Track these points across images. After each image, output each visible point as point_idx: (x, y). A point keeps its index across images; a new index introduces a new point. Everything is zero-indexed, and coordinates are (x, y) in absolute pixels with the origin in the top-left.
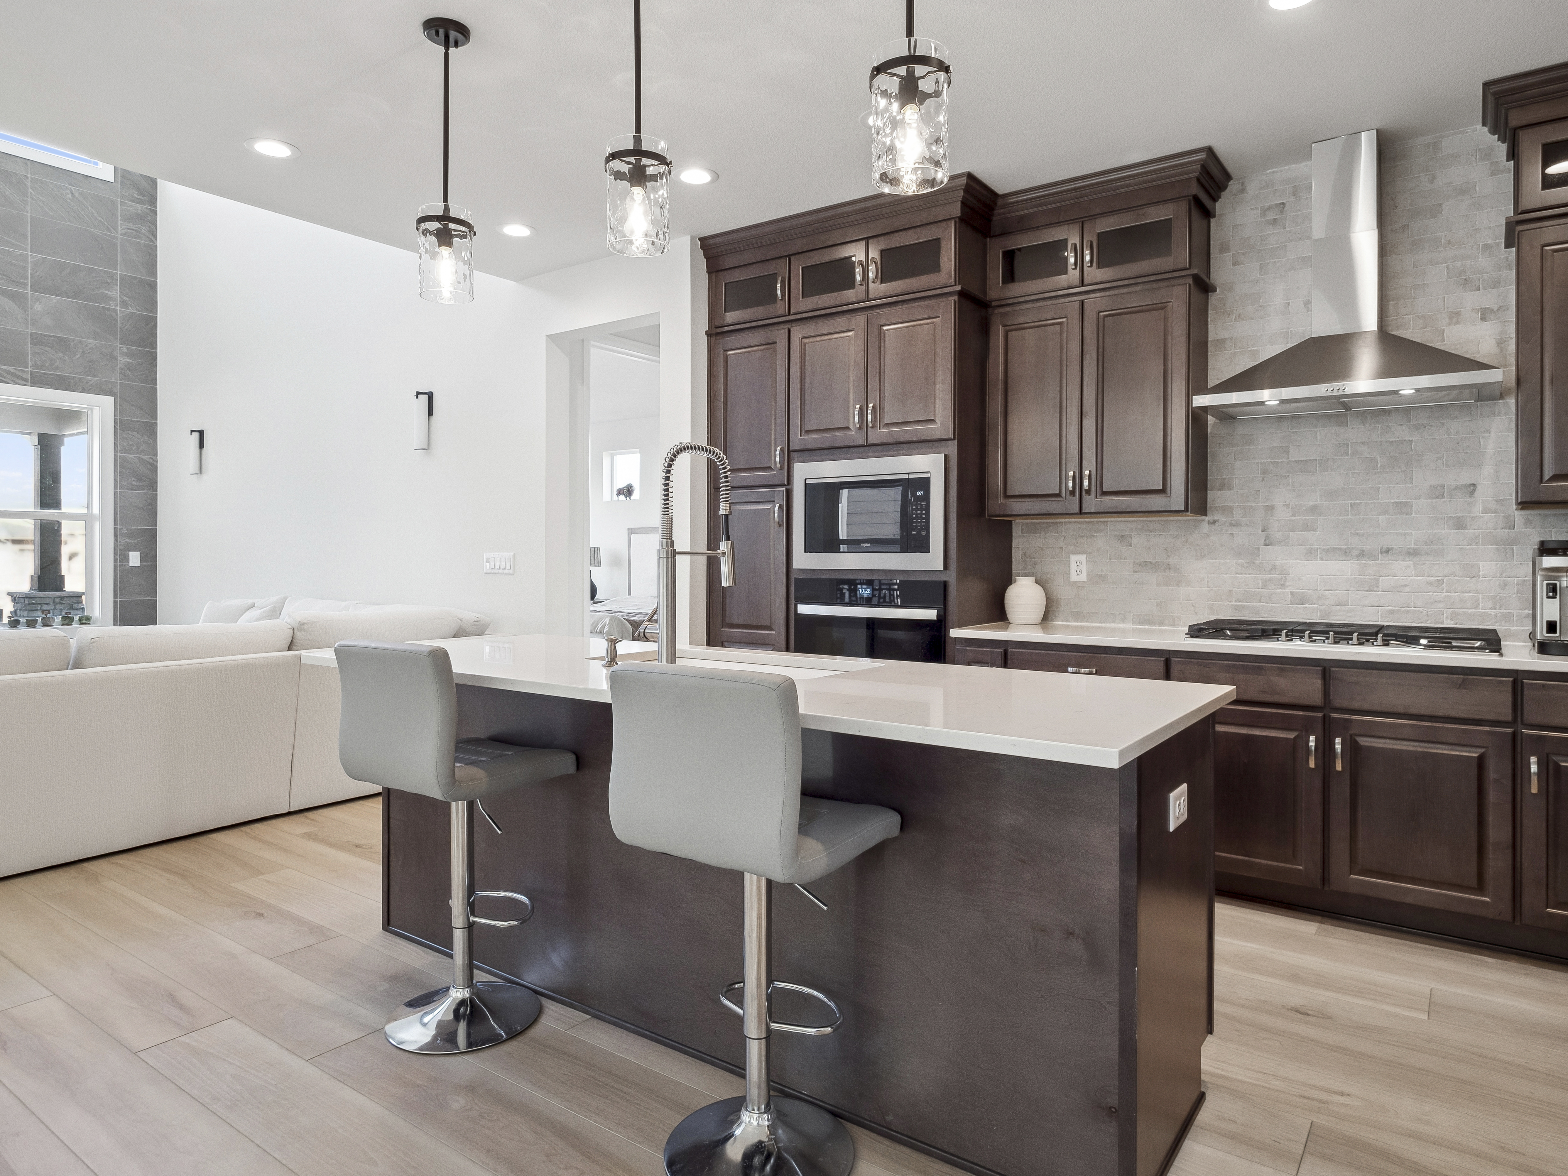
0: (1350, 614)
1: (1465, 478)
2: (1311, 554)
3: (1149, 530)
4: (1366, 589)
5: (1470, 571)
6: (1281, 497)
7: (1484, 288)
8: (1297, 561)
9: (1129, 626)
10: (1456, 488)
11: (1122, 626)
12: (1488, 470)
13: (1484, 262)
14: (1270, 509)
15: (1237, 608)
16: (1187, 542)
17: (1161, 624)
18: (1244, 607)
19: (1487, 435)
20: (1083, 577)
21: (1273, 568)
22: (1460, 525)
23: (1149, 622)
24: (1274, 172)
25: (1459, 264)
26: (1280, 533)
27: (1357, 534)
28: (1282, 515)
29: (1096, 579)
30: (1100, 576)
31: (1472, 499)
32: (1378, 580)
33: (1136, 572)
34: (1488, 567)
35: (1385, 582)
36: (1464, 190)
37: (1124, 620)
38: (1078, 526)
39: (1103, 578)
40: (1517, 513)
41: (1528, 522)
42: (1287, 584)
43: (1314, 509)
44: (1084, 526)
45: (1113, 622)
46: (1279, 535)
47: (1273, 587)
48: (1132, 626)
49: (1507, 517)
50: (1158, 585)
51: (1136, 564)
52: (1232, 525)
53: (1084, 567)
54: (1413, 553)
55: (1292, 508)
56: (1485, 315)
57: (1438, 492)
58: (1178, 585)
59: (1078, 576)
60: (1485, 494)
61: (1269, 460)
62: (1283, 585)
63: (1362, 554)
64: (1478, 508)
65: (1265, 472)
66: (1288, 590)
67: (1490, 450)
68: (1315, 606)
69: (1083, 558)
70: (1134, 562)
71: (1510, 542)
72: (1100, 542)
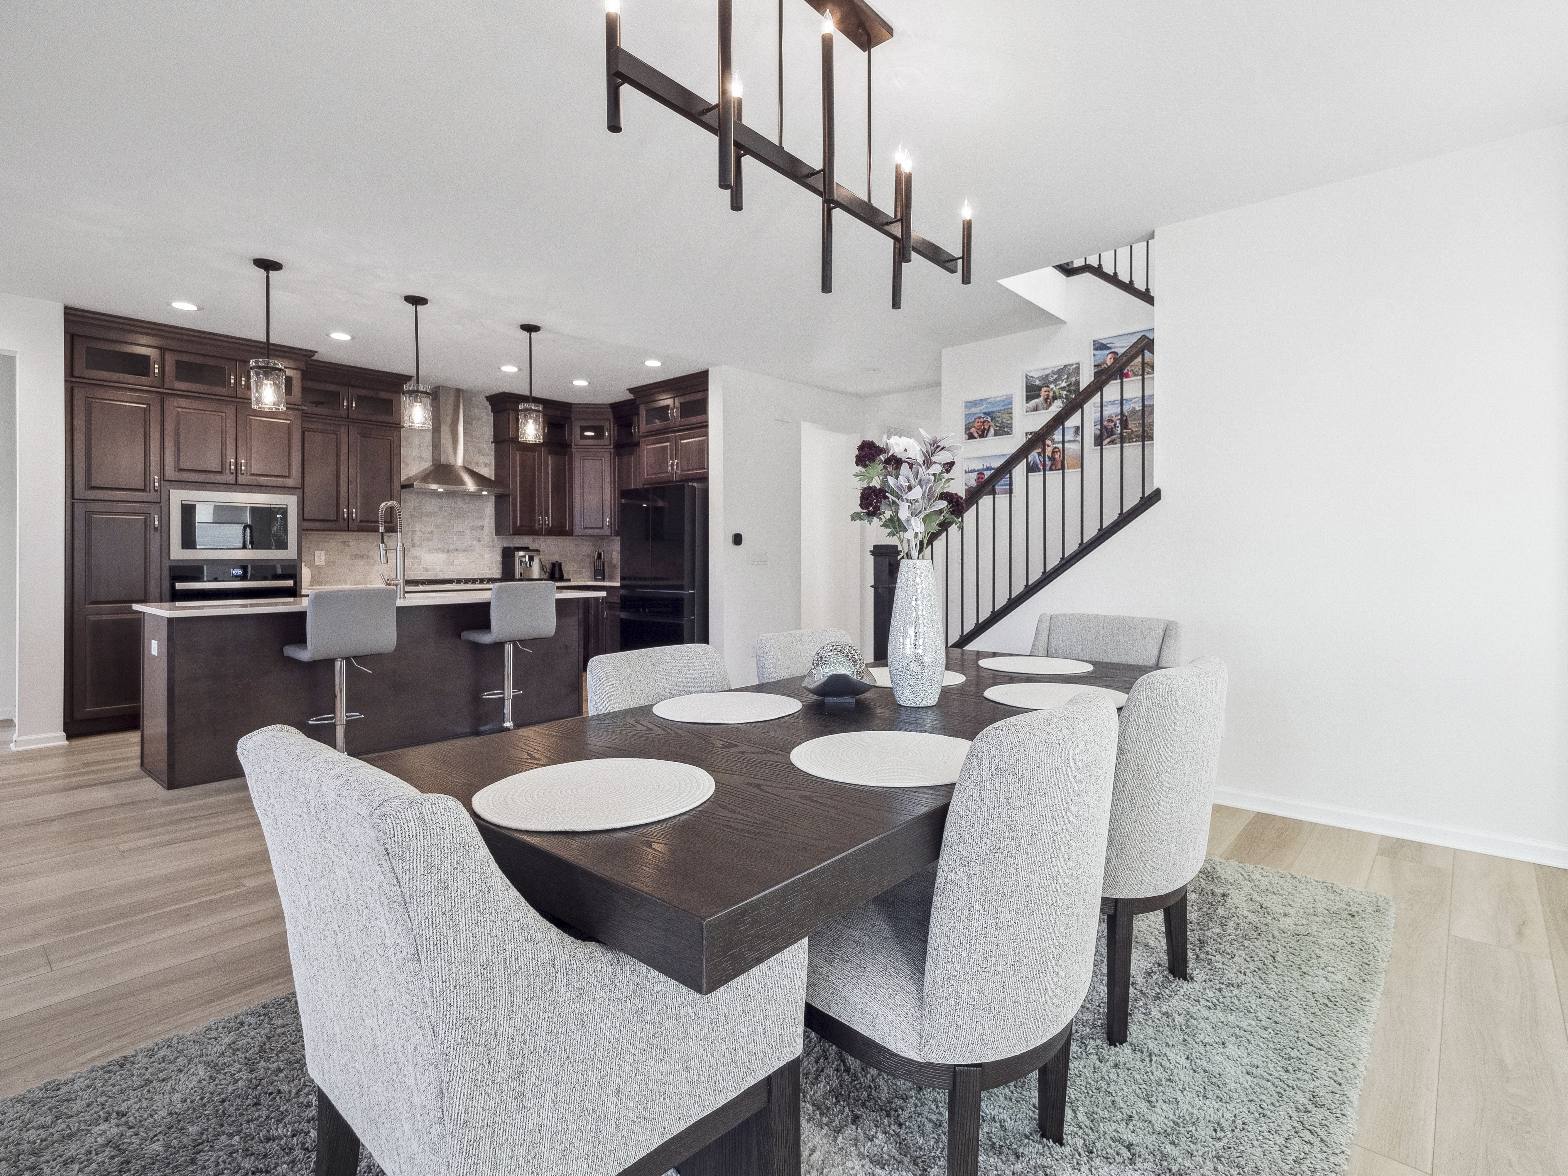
1: (481, 523)
2: (430, 551)
3: (358, 538)
5: (482, 557)
6: (418, 527)
7: (486, 456)
8: (424, 554)
10: (477, 527)
12: (487, 521)
13: (485, 446)
14: (414, 531)
17: (365, 584)
22: (479, 540)
23: (359, 584)
27: (446, 543)
28: (419, 534)
29: (330, 563)
30: (332, 562)
31: (482, 531)
33: (352, 559)
34: (487, 556)
35: (456, 562)
36: (480, 418)
37: (346, 584)
39: (334, 563)
40: (495, 537)
41: (498, 540)
43: (431, 532)
44: (323, 536)
46: (418, 543)
49: (493, 538)
53: (323, 557)
54: (465, 551)
55: (423, 532)
56: (486, 465)
57: (472, 528)
59: (320, 562)
60: (486, 530)
63: (448, 551)
64: (484, 534)
65: (412, 515)
67: (488, 514)
69: (325, 552)
70: (351, 555)
71: (493, 547)
72: (332, 544)
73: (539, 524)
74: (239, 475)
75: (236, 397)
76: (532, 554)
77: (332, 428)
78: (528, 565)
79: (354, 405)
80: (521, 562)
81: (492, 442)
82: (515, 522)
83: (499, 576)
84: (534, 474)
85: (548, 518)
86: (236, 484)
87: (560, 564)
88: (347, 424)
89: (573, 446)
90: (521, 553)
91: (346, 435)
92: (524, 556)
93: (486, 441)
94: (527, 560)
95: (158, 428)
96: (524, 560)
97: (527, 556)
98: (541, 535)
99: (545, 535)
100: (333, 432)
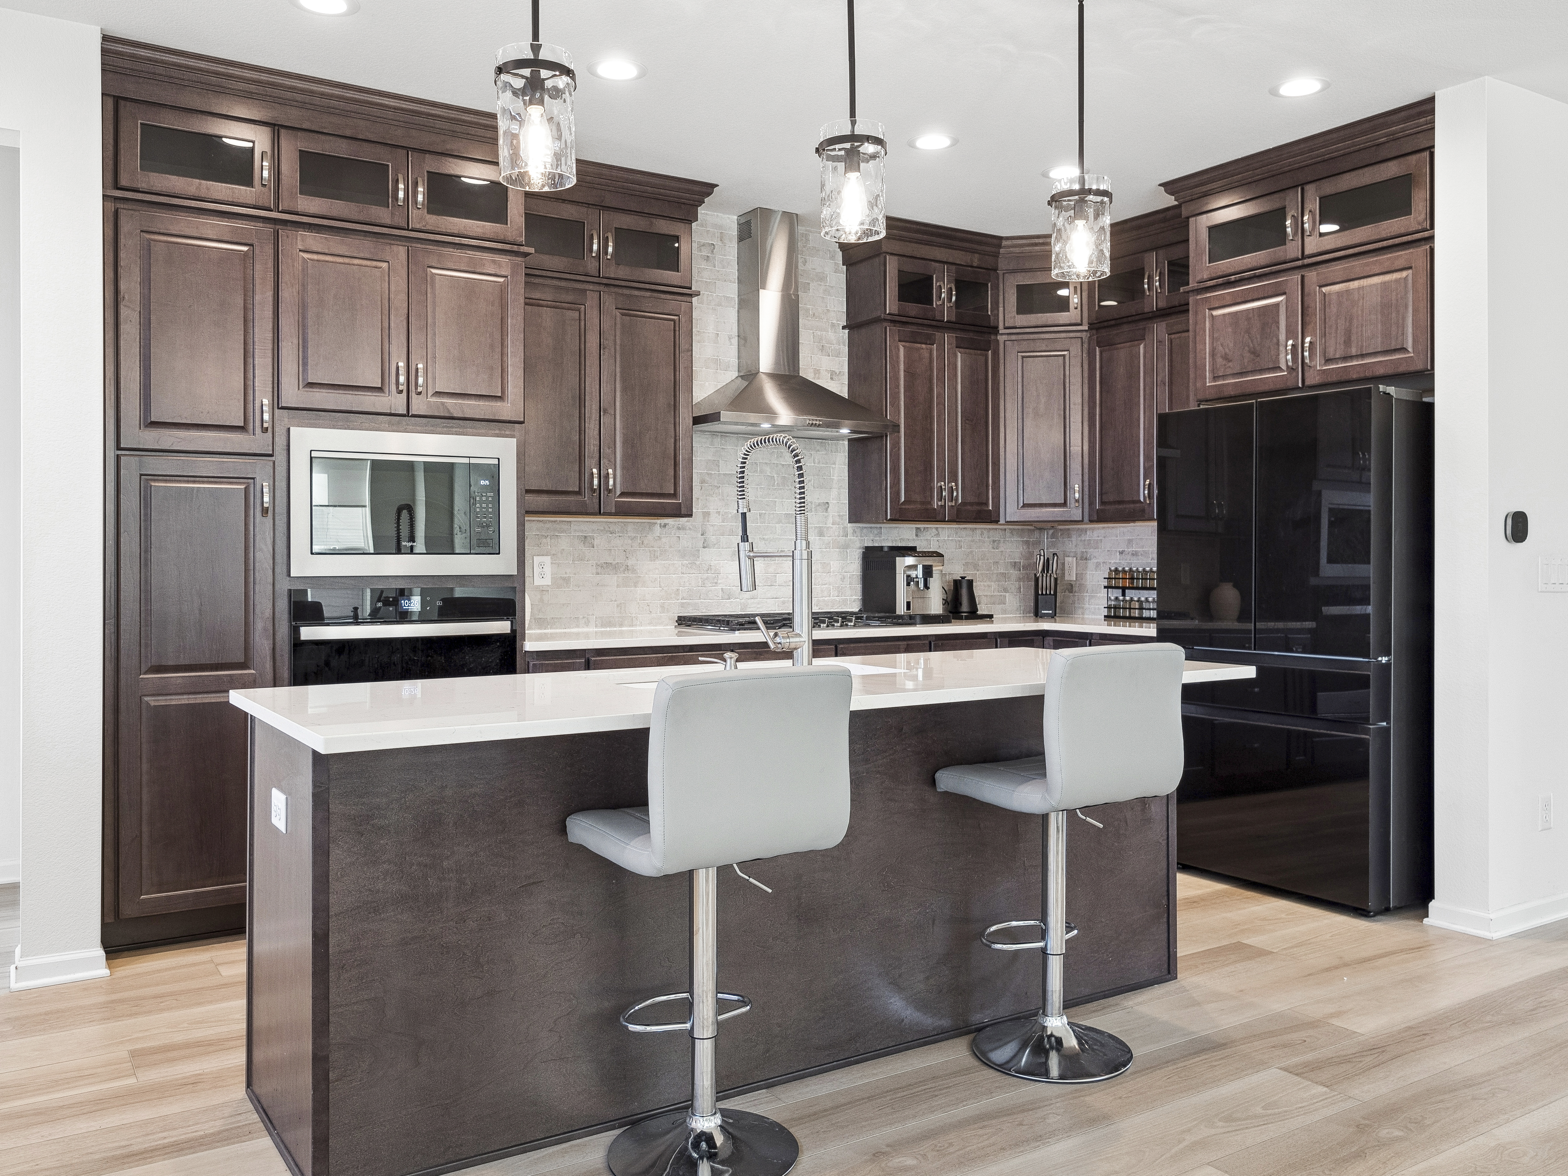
0: (759, 606)
1: (823, 497)
3: (610, 531)
4: (769, 584)
7: (832, 356)
8: (726, 561)
9: (592, 629)
10: (819, 505)
11: (586, 630)
12: (834, 492)
15: (682, 605)
16: (642, 543)
17: (621, 625)
18: (689, 604)
19: (834, 466)
20: (547, 581)
21: (710, 568)
22: (820, 533)
23: (610, 624)
24: (707, 214)
25: (819, 333)
26: (714, 537)
27: (764, 538)
28: (714, 520)
29: (562, 582)
30: (564, 579)
31: (826, 514)
32: (776, 576)
33: (598, 574)
34: (837, 565)
36: (822, 278)
37: (587, 624)
38: (541, 524)
39: (566, 580)
40: (850, 525)
41: (854, 532)
42: (719, 582)
44: (548, 525)
45: (578, 626)
46: (712, 539)
47: (710, 585)
48: (595, 630)
49: (845, 528)
50: (618, 586)
51: (597, 565)
52: (679, 529)
53: (548, 570)
55: (722, 515)
56: (833, 376)
58: (636, 587)
59: (543, 579)
60: (833, 511)
61: (705, 471)
62: (716, 583)
64: (830, 520)
66: (719, 587)
67: (836, 478)
68: (738, 600)
69: (547, 560)
70: (596, 564)
71: (846, 546)
72: (564, 543)
73: (940, 498)
74: (413, 395)
75: (408, 230)
76: (928, 561)
77: (570, 298)
78: (921, 586)
79: (610, 250)
80: (909, 580)
81: (844, 328)
82: (896, 494)
83: (855, 607)
84: (931, 390)
85: (957, 485)
86: (407, 415)
87: (970, 583)
88: (597, 288)
89: (1002, 330)
90: (910, 561)
91: (596, 312)
92: (914, 567)
93: (833, 325)
94: (920, 575)
95: (270, 294)
96: (913, 574)
97: (920, 567)
98: (943, 521)
99: (951, 521)
100: (574, 305)
